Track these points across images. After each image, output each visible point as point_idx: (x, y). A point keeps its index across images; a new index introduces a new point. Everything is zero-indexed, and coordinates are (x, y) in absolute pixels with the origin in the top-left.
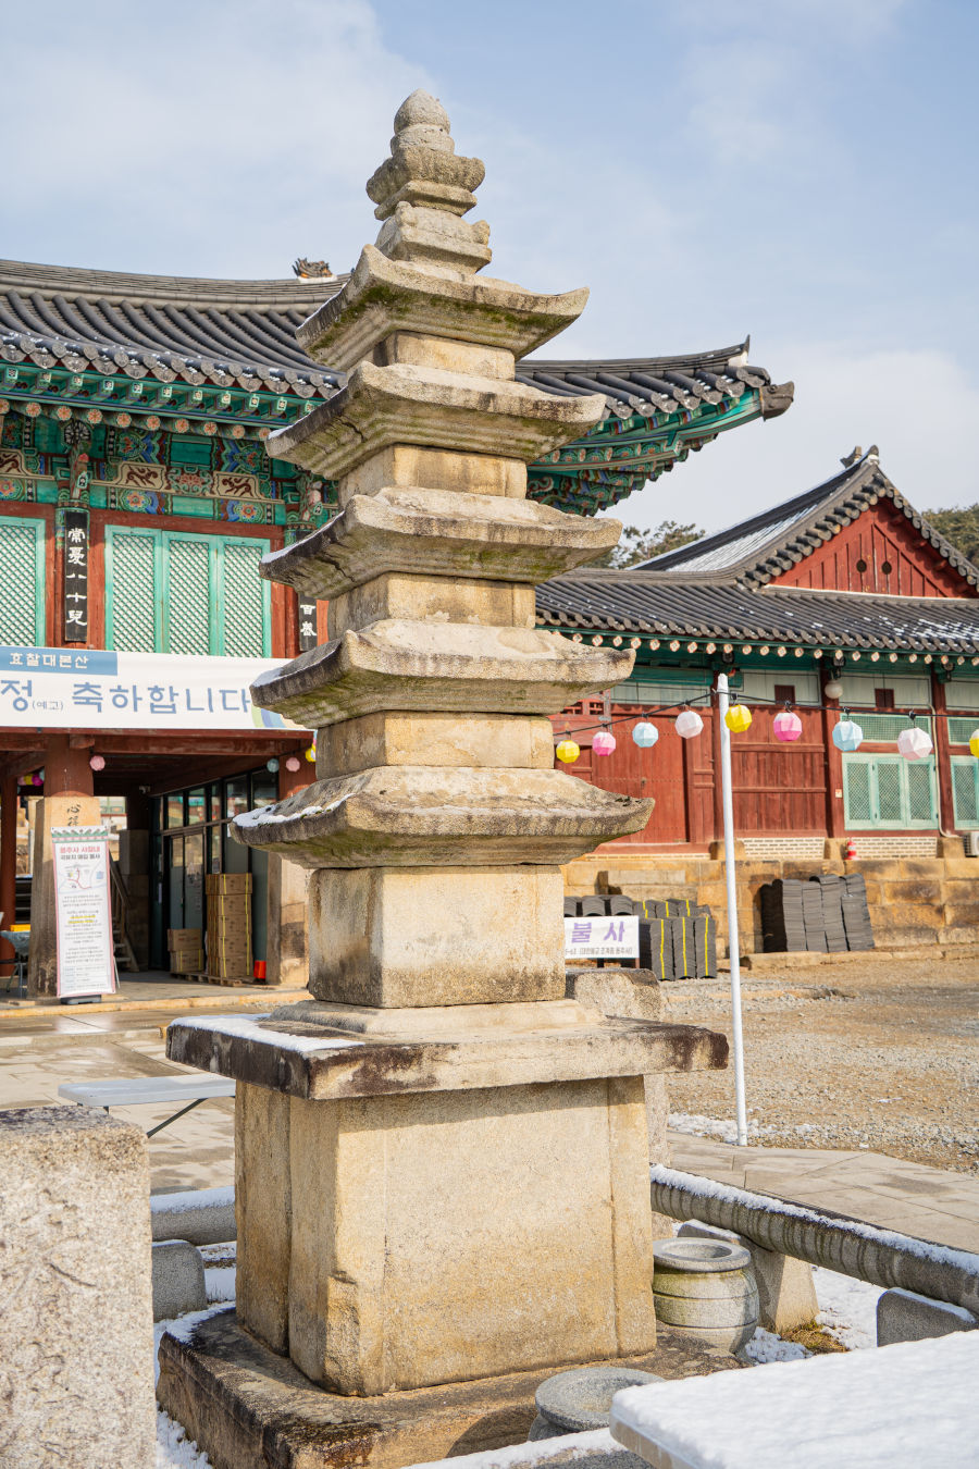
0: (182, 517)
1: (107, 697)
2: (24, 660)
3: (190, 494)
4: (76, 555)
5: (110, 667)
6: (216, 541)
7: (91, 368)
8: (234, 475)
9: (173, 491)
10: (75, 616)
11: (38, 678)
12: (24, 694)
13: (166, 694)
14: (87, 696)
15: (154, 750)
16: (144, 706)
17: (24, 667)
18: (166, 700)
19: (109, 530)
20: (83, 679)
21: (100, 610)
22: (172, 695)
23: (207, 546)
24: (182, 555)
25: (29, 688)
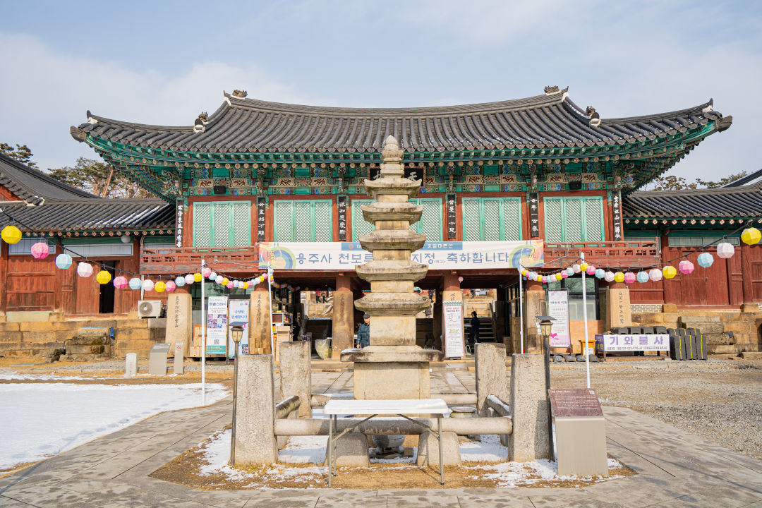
0: (488, 192)
1: (459, 258)
2: (432, 246)
3: (491, 184)
4: (451, 209)
5: (460, 247)
6: (501, 199)
7: (446, 149)
8: (507, 175)
9: (485, 183)
10: (452, 230)
11: (436, 252)
12: (432, 258)
13: (479, 256)
14: (452, 258)
15: (481, 274)
16: (471, 261)
17: (432, 249)
18: (479, 258)
19: (463, 199)
20: (451, 252)
21: (461, 227)
22: (481, 256)
23: (498, 201)
24: (489, 206)
25: (433, 256)
